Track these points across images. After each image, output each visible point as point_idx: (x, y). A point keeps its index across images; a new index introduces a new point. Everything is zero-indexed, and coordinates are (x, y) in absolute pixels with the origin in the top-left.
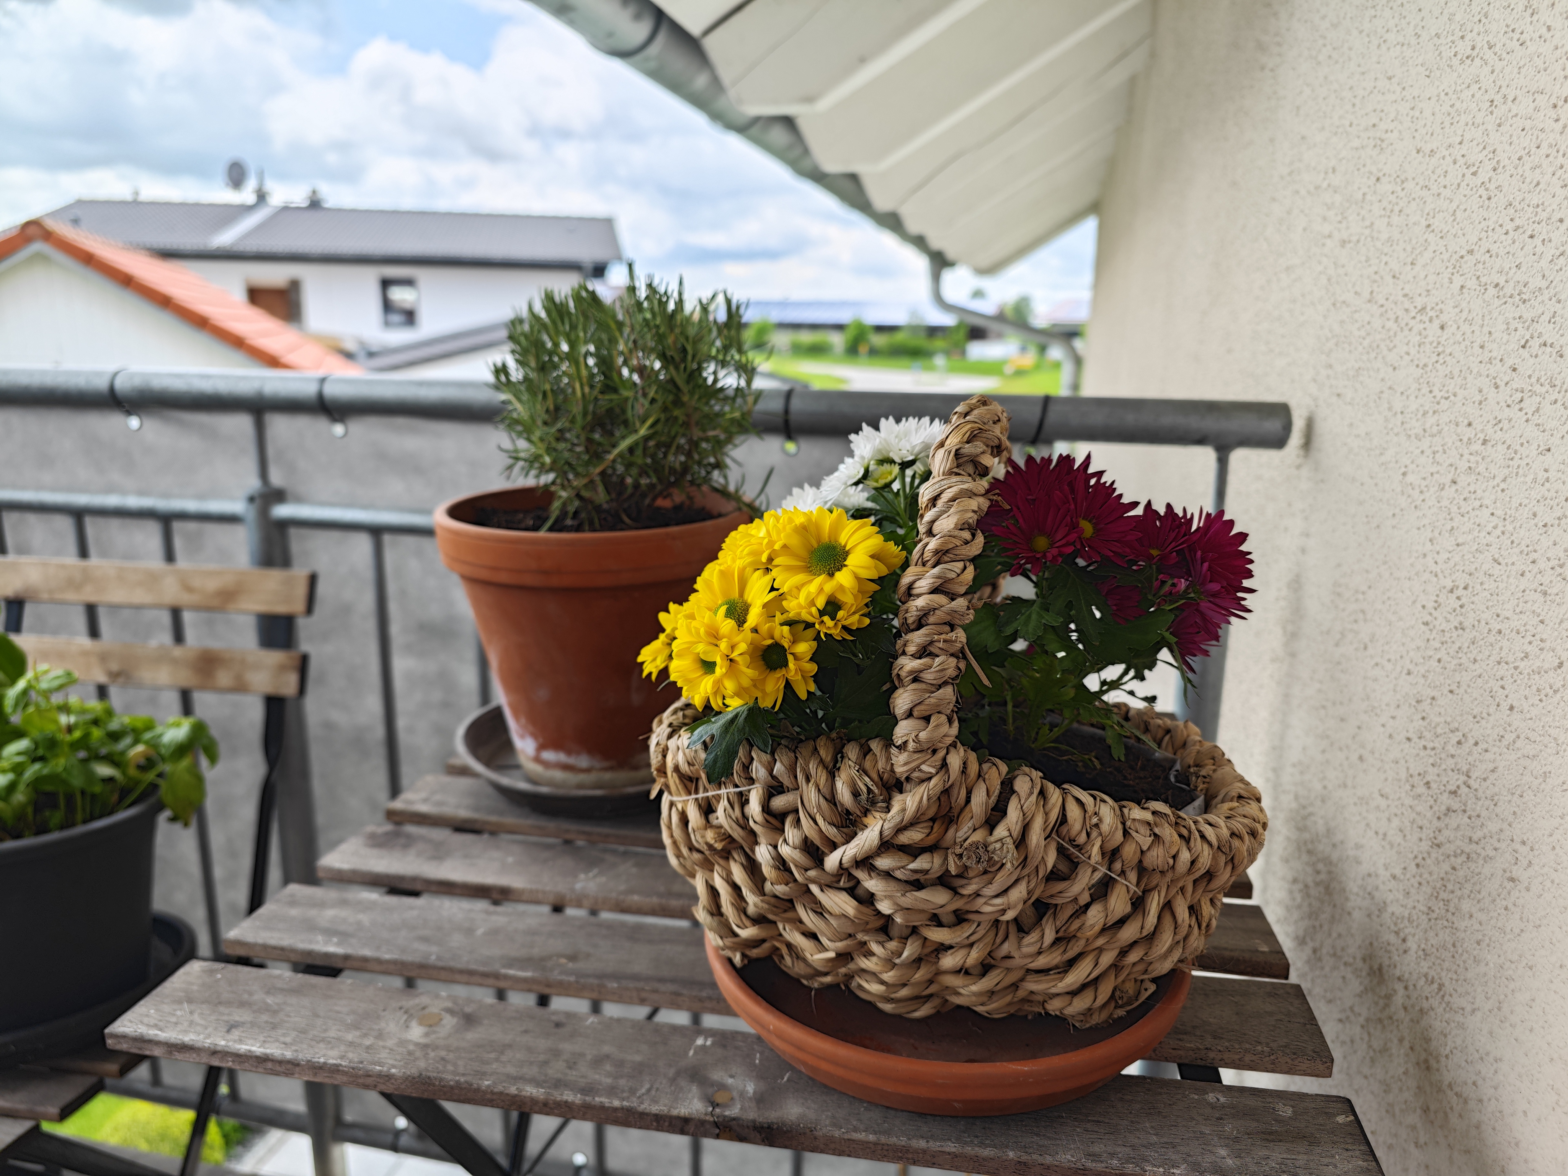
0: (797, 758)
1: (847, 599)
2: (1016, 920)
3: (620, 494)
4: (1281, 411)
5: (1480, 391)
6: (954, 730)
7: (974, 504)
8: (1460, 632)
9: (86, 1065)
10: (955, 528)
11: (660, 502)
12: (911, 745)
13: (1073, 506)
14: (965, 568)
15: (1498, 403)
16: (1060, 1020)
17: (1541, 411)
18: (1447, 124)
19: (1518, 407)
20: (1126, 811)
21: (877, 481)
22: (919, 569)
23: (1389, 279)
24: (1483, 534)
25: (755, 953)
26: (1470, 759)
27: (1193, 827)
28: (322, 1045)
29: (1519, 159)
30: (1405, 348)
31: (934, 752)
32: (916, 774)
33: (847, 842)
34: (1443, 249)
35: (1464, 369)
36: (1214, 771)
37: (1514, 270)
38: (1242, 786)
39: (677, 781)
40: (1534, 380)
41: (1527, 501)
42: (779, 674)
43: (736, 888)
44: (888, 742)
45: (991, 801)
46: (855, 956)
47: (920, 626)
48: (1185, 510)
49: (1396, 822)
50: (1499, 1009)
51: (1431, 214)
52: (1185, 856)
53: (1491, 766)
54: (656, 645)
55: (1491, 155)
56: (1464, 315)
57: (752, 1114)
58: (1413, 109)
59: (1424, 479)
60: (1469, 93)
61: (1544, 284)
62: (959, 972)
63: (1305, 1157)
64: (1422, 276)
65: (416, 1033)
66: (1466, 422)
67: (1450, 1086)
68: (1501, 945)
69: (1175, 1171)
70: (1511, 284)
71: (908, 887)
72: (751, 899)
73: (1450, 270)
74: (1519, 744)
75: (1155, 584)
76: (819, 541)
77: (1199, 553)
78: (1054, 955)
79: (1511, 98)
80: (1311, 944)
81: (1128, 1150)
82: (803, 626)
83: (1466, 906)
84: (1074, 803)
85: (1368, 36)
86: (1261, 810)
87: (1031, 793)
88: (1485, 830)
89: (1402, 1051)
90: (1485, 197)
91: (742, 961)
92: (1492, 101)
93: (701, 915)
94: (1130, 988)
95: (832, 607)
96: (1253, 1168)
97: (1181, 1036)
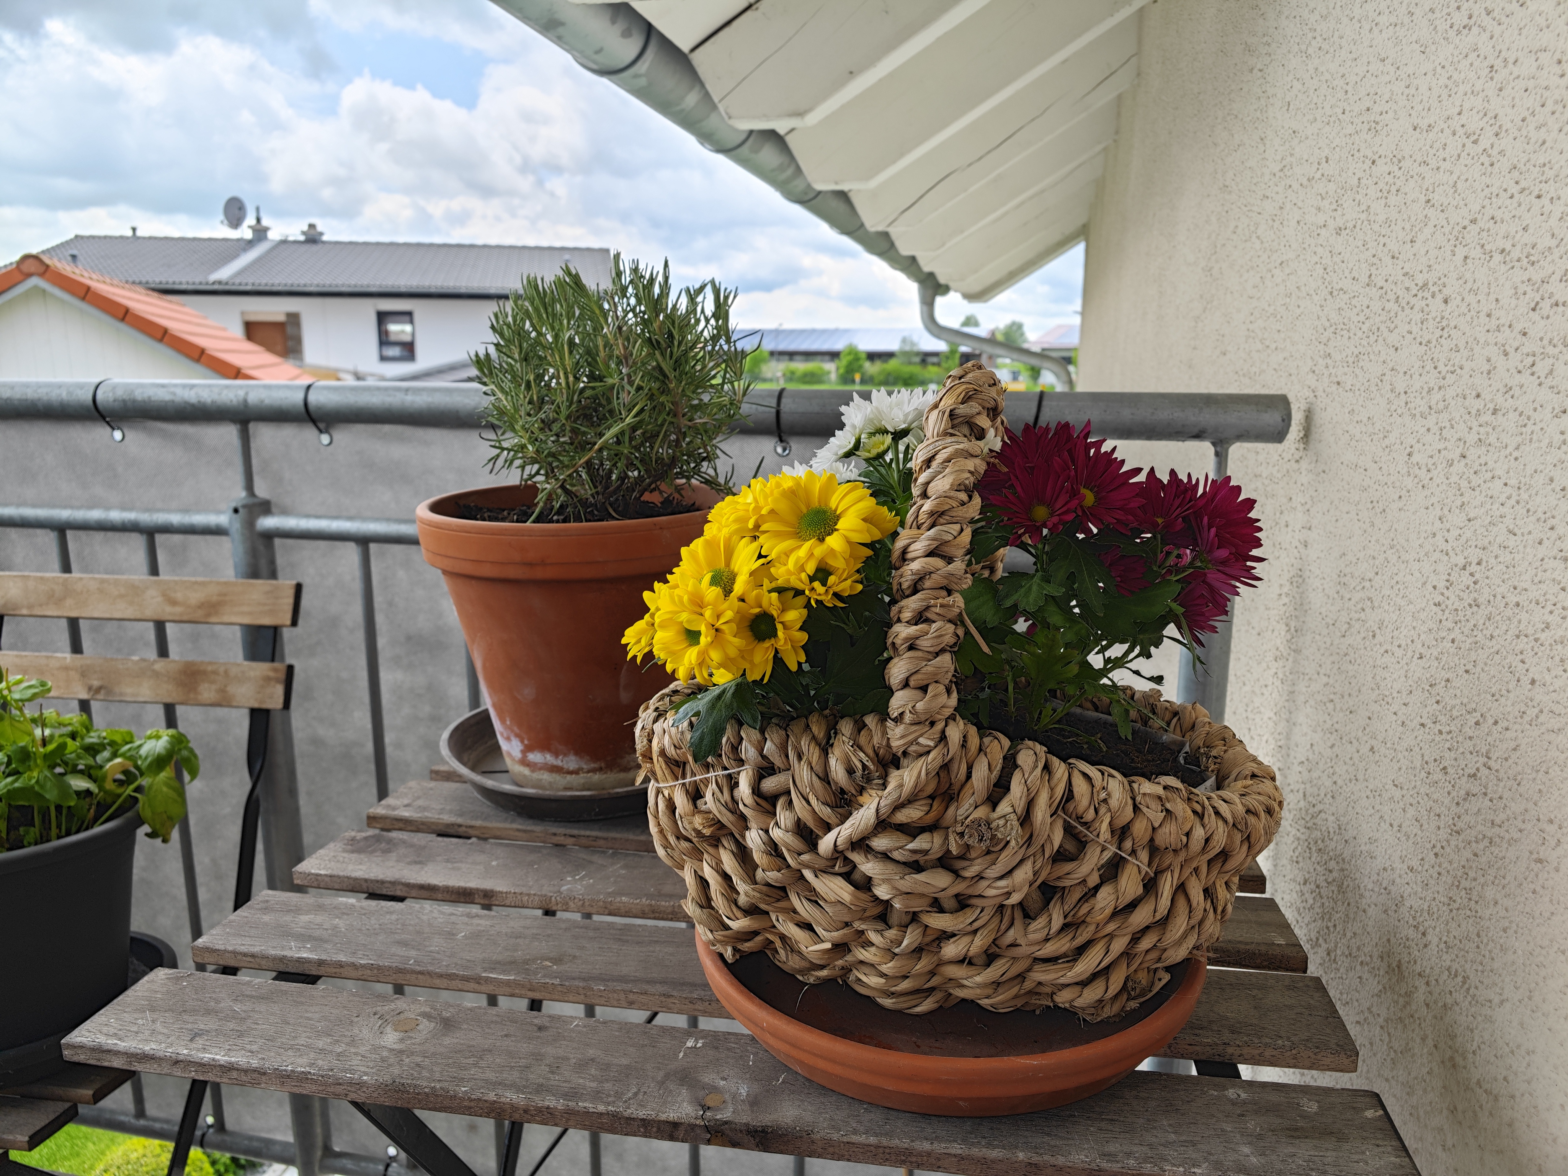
0: (788, 736)
1: (838, 563)
2: (1021, 904)
3: (607, 487)
4: (1281, 403)
5: (1489, 361)
6: (953, 701)
7: (971, 464)
8: (1475, 609)
9: (59, 1091)
10: (951, 489)
11: (647, 497)
12: (908, 717)
13: (1073, 473)
14: (962, 530)
15: (1508, 370)
16: (1069, 1014)
17: (1555, 373)
18: (1444, 97)
19: (1529, 371)
20: (1135, 786)
21: (869, 452)
22: (915, 531)
23: (1387, 260)
24: (1495, 507)
25: (747, 946)
26: (1489, 739)
27: (1206, 802)
28: (290, 1053)
29: (1523, 120)
30: (1407, 327)
31: (932, 724)
32: (913, 748)
33: (842, 822)
34: (1444, 223)
35: (1470, 340)
36: (1225, 751)
37: (1521, 233)
38: (1256, 766)
39: (664, 766)
40: (1546, 342)
41: (1542, 467)
42: (767, 644)
43: (726, 877)
44: (884, 716)
45: (993, 776)
46: (853, 948)
47: (915, 591)
48: (1189, 475)
49: (1411, 812)
50: (1530, 998)
51: (1431, 189)
52: (1199, 833)
53: (1513, 745)
54: (640, 625)
55: (1493, 121)
56: (1469, 285)
57: (745, 1118)
58: (1408, 87)
59: (1432, 457)
60: (1466, 63)
61: (1554, 242)
62: (962, 961)
63: (1334, 1154)
64: (1423, 252)
65: (391, 1038)
66: (1474, 393)
67: (1479, 1083)
68: (1530, 930)
69: (1196, 1170)
70: (1518, 247)
71: (907, 870)
72: (742, 886)
73: (1452, 242)
74: (1542, 718)
75: (1160, 556)
76: (808, 506)
77: (1206, 519)
78: (1063, 941)
79: (1511, 60)
80: (1324, 946)
81: (1145, 1149)
82: (792, 593)
83: (1490, 893)
84: (1081, 777)
85: (1360, 21)
86: (1276, 788)
87: (1036, 767)
88: (1508, 812)
89: (1425, 1050)
90: (1487, 164)
91: (734, 955)
92: (1492, 67)
93: (690, 908)
94: (1143, 978)
95: (822, 573)
96: (1279, 1166)
97: (1197, 1032)
